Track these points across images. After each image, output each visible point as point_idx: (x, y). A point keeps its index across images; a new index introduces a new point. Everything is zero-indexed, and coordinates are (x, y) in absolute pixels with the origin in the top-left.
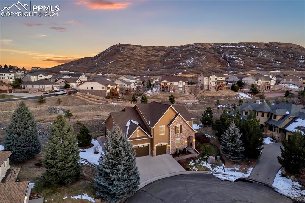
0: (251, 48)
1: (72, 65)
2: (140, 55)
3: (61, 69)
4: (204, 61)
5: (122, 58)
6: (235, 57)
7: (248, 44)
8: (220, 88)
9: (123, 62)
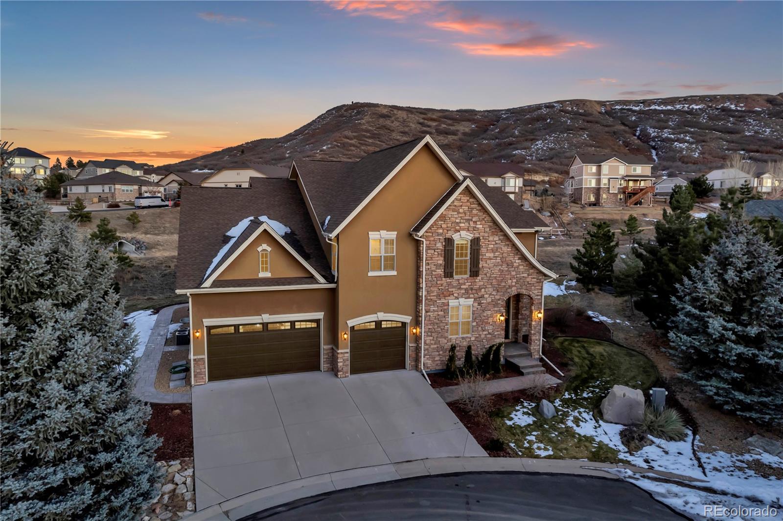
0: (724, 109)
1: (226, 158)
2: (407, 129)
3: (196, 164)
4: (583, 144)
5: (355, 137)
6: (673, 134)
7: (713, 98)
8: (634, 199)
9: (357, 147)
